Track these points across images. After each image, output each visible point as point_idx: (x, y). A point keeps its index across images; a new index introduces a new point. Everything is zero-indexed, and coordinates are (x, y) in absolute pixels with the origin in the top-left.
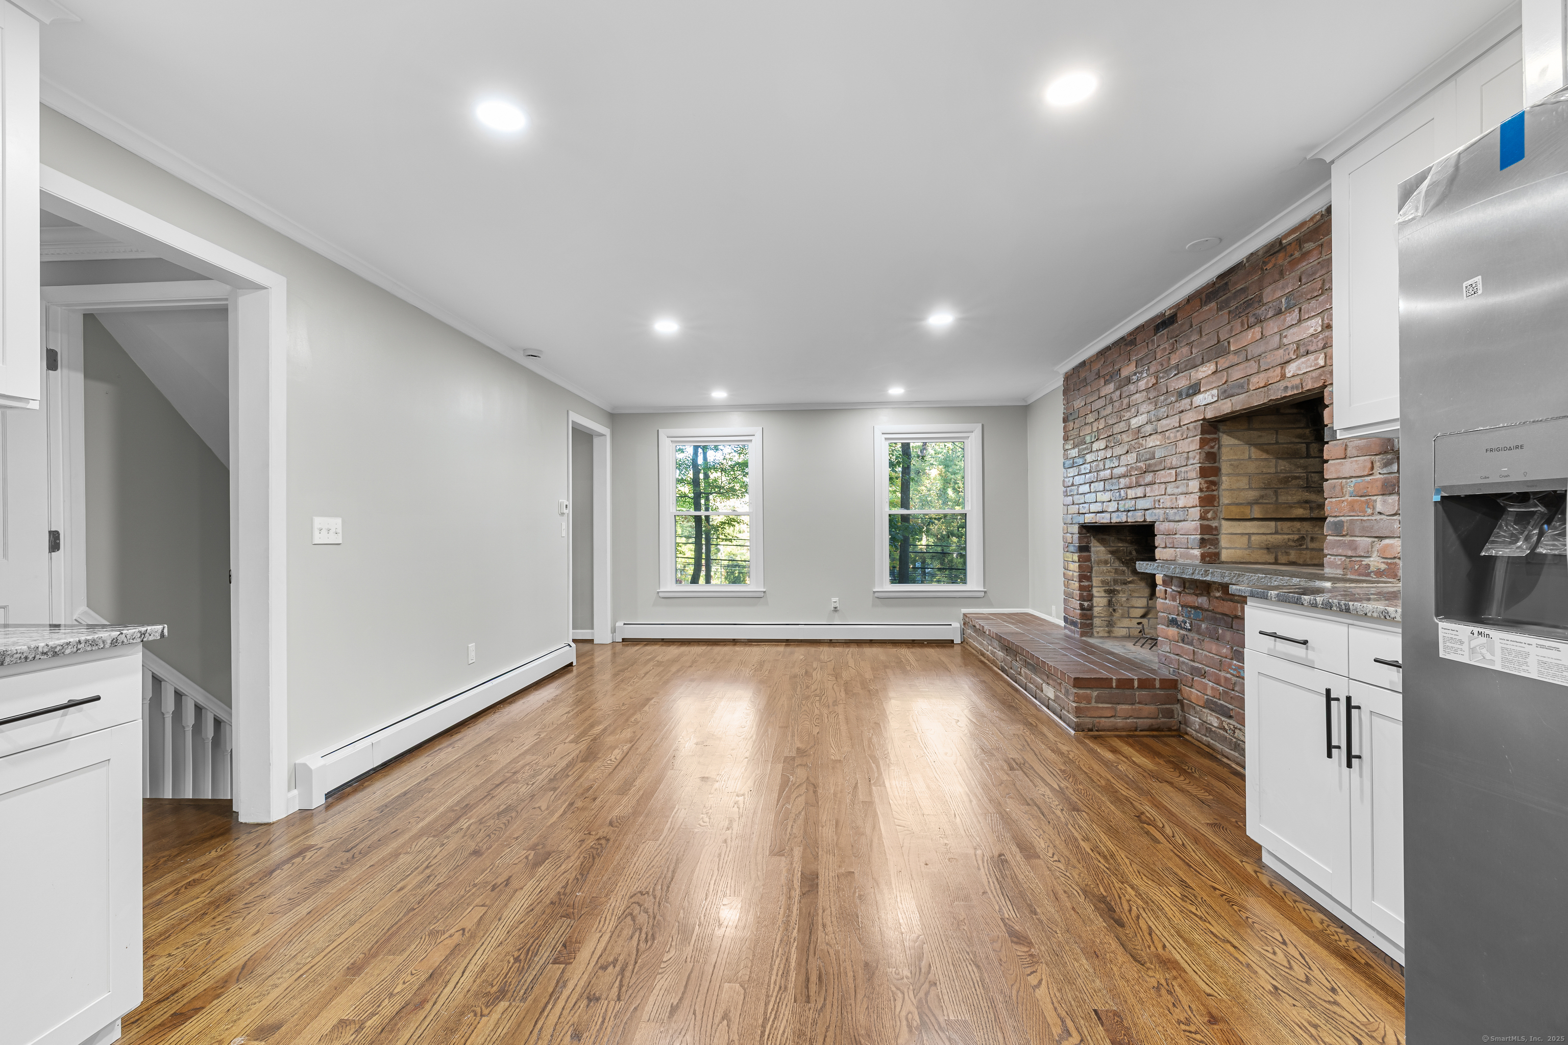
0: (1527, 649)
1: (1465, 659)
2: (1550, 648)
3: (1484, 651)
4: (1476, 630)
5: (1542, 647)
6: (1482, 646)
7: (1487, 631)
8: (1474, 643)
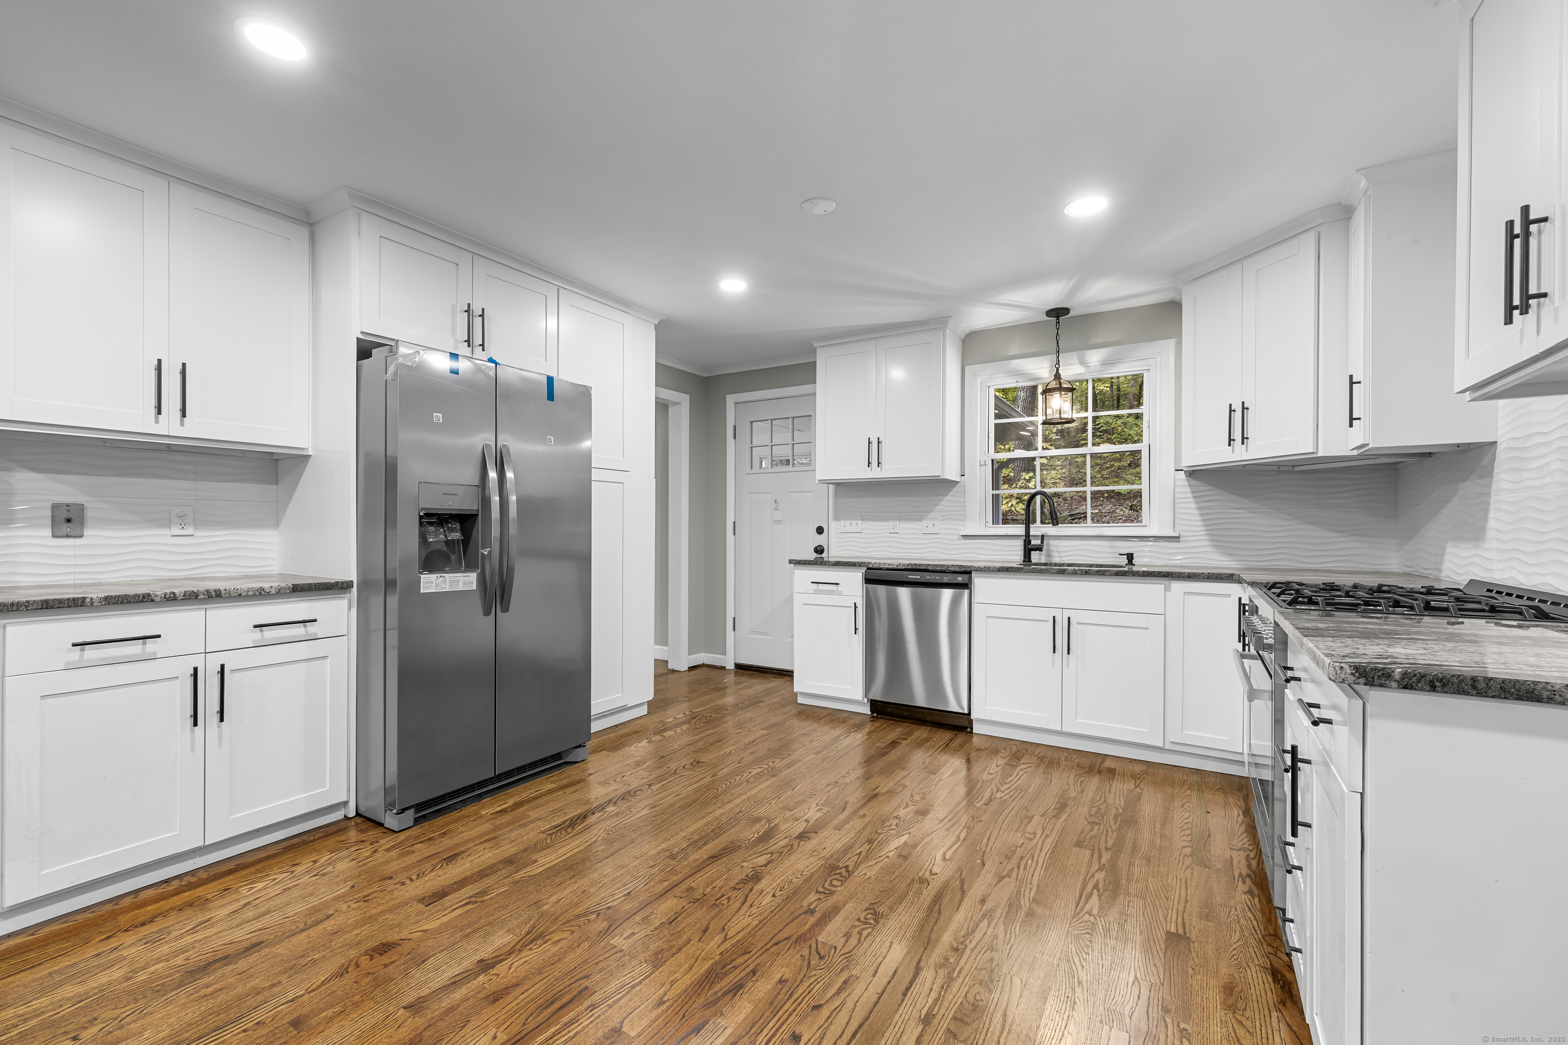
0: (459, 578)
1: (433, 590)
2: (467, 576)
3: (442, 584)
4: (439, 575)
5: (464, 576)
6: (441, 582)
7: (444, 575)
8: (437, 582)
